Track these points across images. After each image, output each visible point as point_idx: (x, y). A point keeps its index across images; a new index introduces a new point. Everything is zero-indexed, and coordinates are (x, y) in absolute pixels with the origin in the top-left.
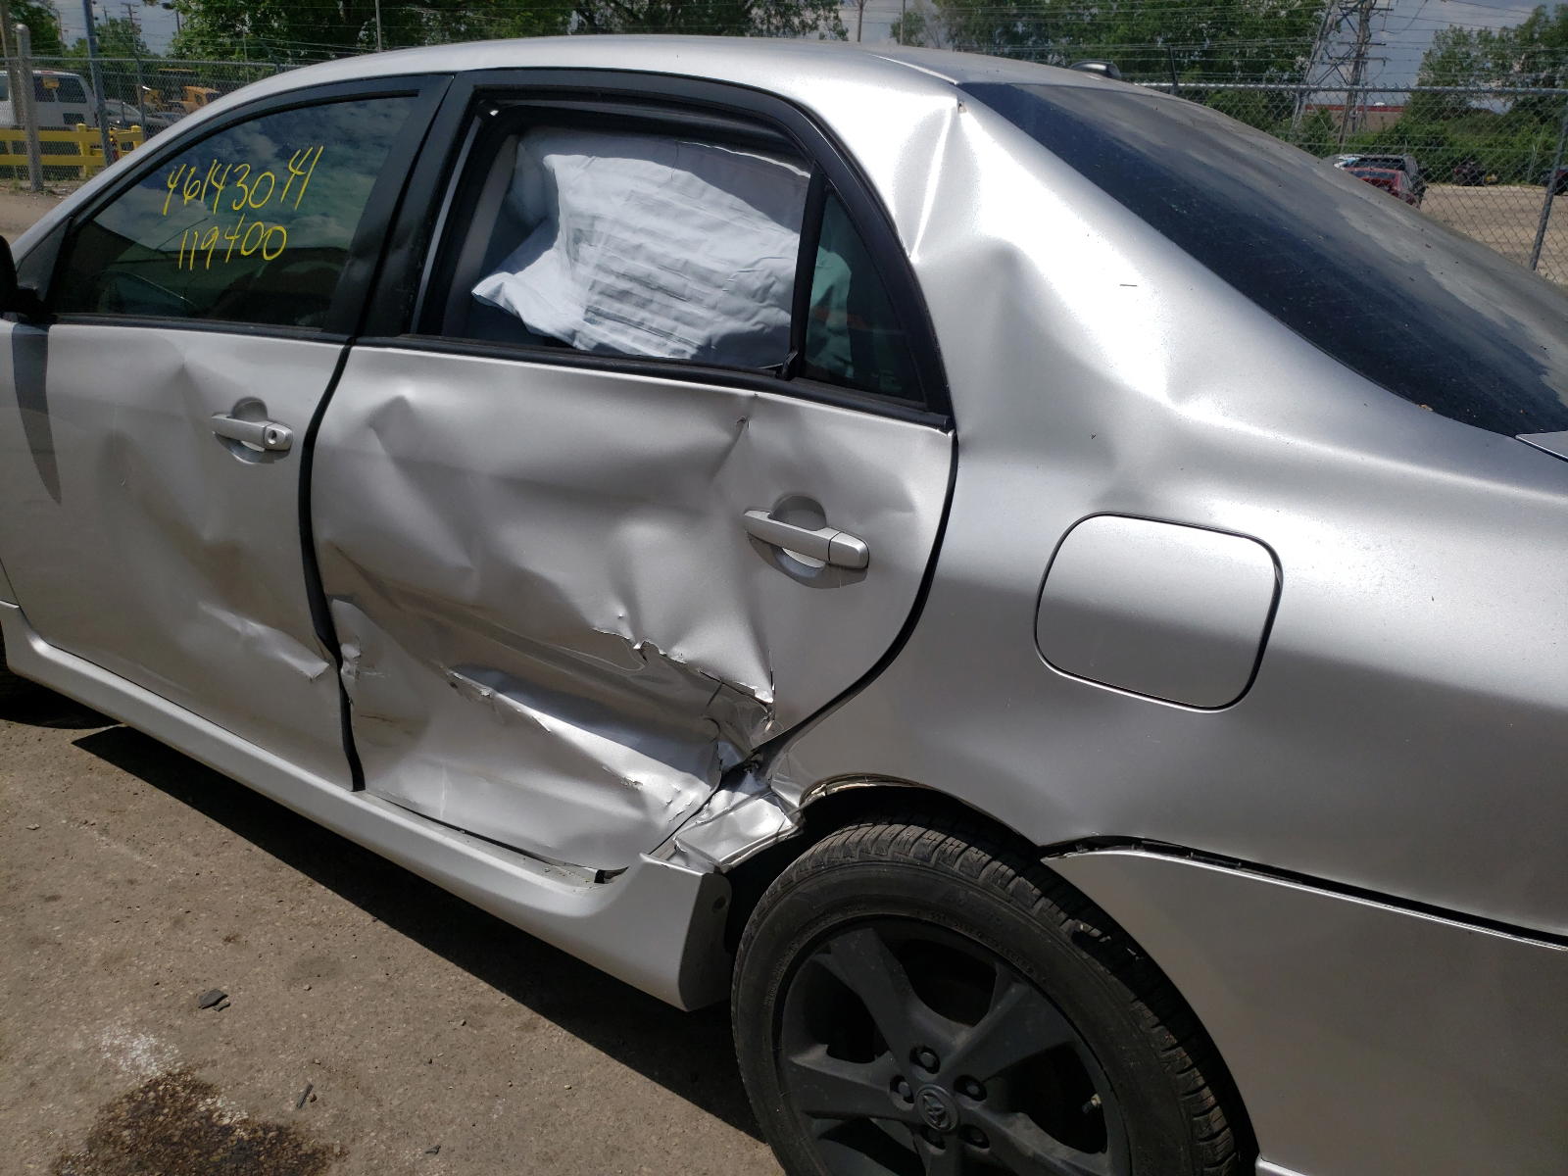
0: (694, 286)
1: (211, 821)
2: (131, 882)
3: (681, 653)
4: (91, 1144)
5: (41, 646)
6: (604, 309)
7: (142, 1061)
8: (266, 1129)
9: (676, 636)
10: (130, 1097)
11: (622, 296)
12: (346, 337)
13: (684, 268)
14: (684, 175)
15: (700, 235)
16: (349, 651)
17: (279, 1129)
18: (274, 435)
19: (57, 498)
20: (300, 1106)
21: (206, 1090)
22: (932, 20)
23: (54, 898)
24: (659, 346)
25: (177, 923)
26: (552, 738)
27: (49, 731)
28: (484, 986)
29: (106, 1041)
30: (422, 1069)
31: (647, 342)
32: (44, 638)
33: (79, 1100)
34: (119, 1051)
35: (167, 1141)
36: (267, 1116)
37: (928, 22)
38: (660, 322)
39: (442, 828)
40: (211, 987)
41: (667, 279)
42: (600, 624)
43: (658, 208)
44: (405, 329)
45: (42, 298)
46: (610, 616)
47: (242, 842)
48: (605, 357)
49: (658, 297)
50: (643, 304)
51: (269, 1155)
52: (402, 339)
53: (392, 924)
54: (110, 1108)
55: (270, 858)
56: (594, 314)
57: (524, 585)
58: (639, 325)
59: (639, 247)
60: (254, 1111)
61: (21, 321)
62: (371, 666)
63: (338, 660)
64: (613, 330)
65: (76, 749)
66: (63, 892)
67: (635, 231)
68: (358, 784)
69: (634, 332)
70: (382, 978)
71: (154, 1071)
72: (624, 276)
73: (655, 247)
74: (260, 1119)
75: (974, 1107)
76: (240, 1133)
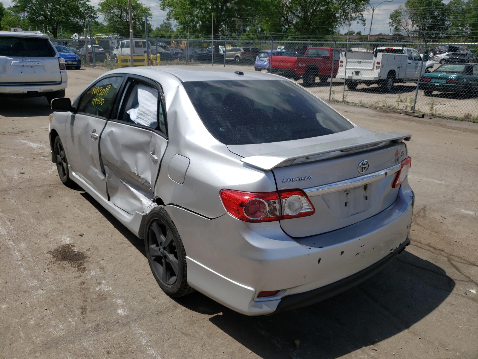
0: (150, 114)
1: (96, 209)
2: (78, 217)
3: (142, 176)
4: (55, 250)
5: (74, 174)
6: (139, 116)
7: (67, 241)
8: (80, 253)
9: (142, 174)
10: (63, 246)
11: (141, 114)
12: (107, 119)
13: (148, 110)
14: (151, 94)
15: (152, 105)
16: (107, 175)
17: (82, 253)
18: (96, 136)
19: (74, 145)
20: (87, 251)
21: (74, 246)
22: (404, 12)
23: (65, 217)
24: (146, 123)
25: (82, 223)
26: (132, 192)
27: (77, 191)
28: (126, 239)
29: (63, 238)
30: (109, 249)
31: (144, 122)
32: (74, 172)
33: (56, 245)
34: (64, 239)
35: (65, 252)
36: (81, 251)
37: (403, 13)
38: (146, 119)
39: (117, 207)
40: (83, 233)
41: (146, 112)
42: (133, 171)
43: (147, 100)
44: (115, 118)
45: (76, 109)
46: (134, 169)
47: (100, 213)
48: (139, 125)
49: (146, 115)
50: (144, 116)
51: (79, 256)
52: (115, 120)
53: (117, 228)
54: (59, 246)
55: (103, 216)
56: (138, 117)
57: (124, 163)
58: (143, 119)
59: (144, 106)
60: (79, 250)
61: (73, 113)
62: (110, 178)
63: (106, 176)
64: (140, 120)
65: (80, 195)
66: (66, 216)
67: (144, 104)
68: (109, 200)
69: (143, 120)
70: (110, 236)
71: (68, 243)
72: (141, 111)
73: (145, 106)
74: (80, 251)
75: (166, 252)
76: (76, 253)
